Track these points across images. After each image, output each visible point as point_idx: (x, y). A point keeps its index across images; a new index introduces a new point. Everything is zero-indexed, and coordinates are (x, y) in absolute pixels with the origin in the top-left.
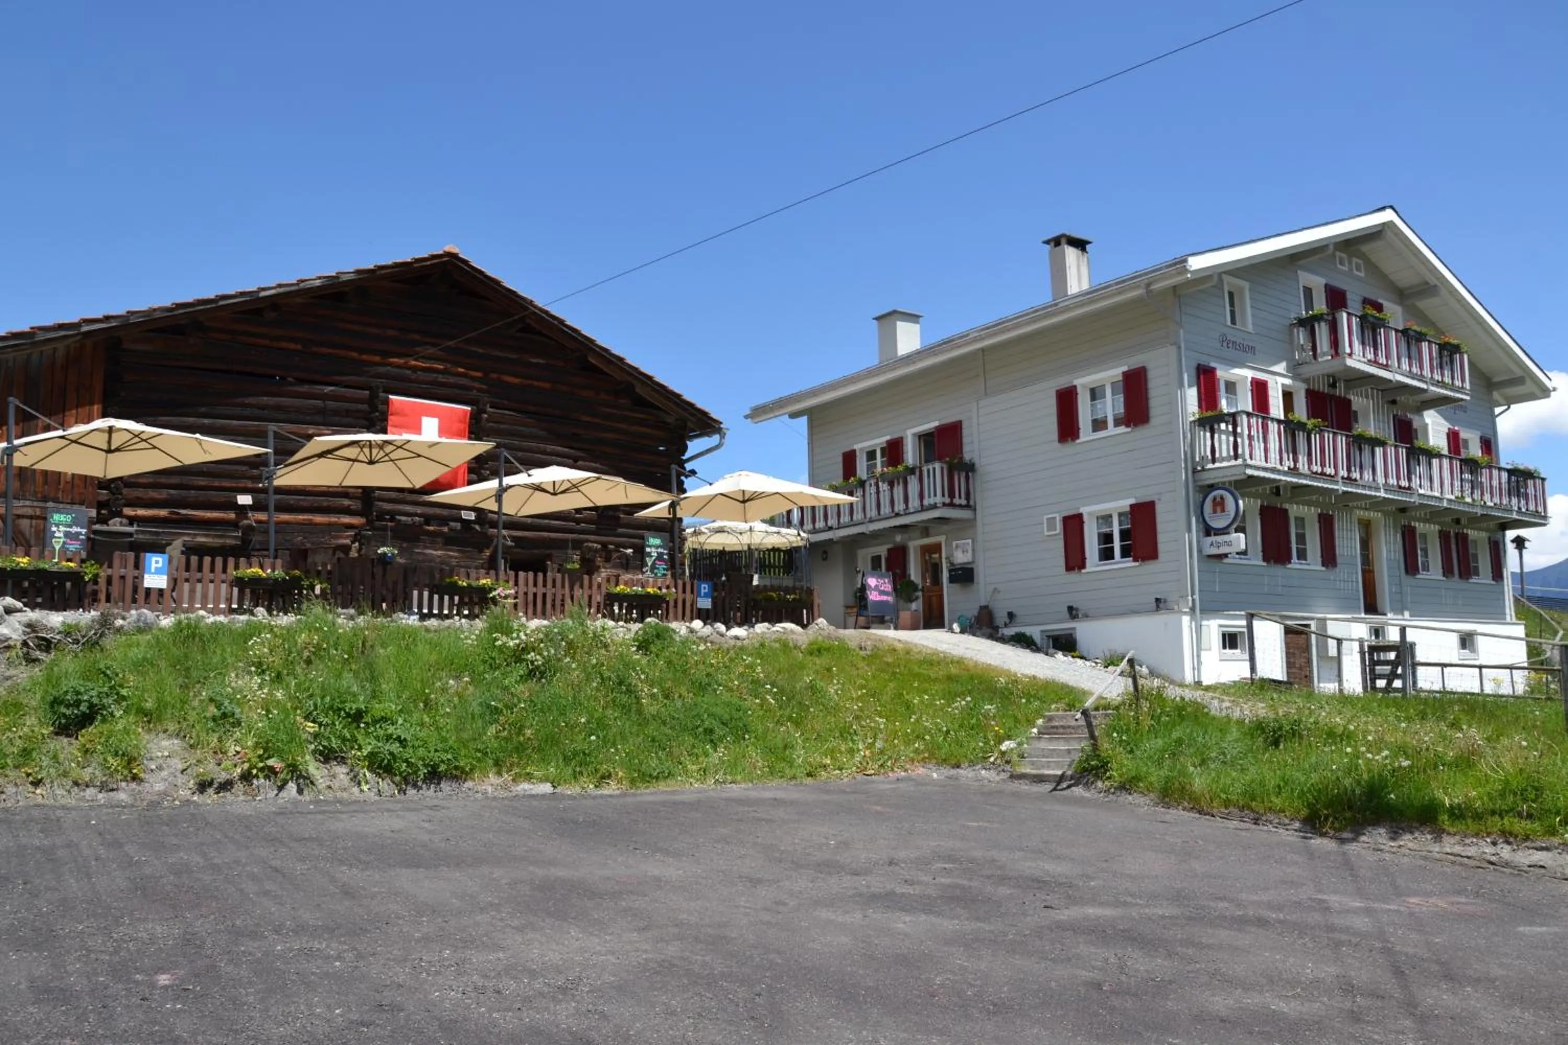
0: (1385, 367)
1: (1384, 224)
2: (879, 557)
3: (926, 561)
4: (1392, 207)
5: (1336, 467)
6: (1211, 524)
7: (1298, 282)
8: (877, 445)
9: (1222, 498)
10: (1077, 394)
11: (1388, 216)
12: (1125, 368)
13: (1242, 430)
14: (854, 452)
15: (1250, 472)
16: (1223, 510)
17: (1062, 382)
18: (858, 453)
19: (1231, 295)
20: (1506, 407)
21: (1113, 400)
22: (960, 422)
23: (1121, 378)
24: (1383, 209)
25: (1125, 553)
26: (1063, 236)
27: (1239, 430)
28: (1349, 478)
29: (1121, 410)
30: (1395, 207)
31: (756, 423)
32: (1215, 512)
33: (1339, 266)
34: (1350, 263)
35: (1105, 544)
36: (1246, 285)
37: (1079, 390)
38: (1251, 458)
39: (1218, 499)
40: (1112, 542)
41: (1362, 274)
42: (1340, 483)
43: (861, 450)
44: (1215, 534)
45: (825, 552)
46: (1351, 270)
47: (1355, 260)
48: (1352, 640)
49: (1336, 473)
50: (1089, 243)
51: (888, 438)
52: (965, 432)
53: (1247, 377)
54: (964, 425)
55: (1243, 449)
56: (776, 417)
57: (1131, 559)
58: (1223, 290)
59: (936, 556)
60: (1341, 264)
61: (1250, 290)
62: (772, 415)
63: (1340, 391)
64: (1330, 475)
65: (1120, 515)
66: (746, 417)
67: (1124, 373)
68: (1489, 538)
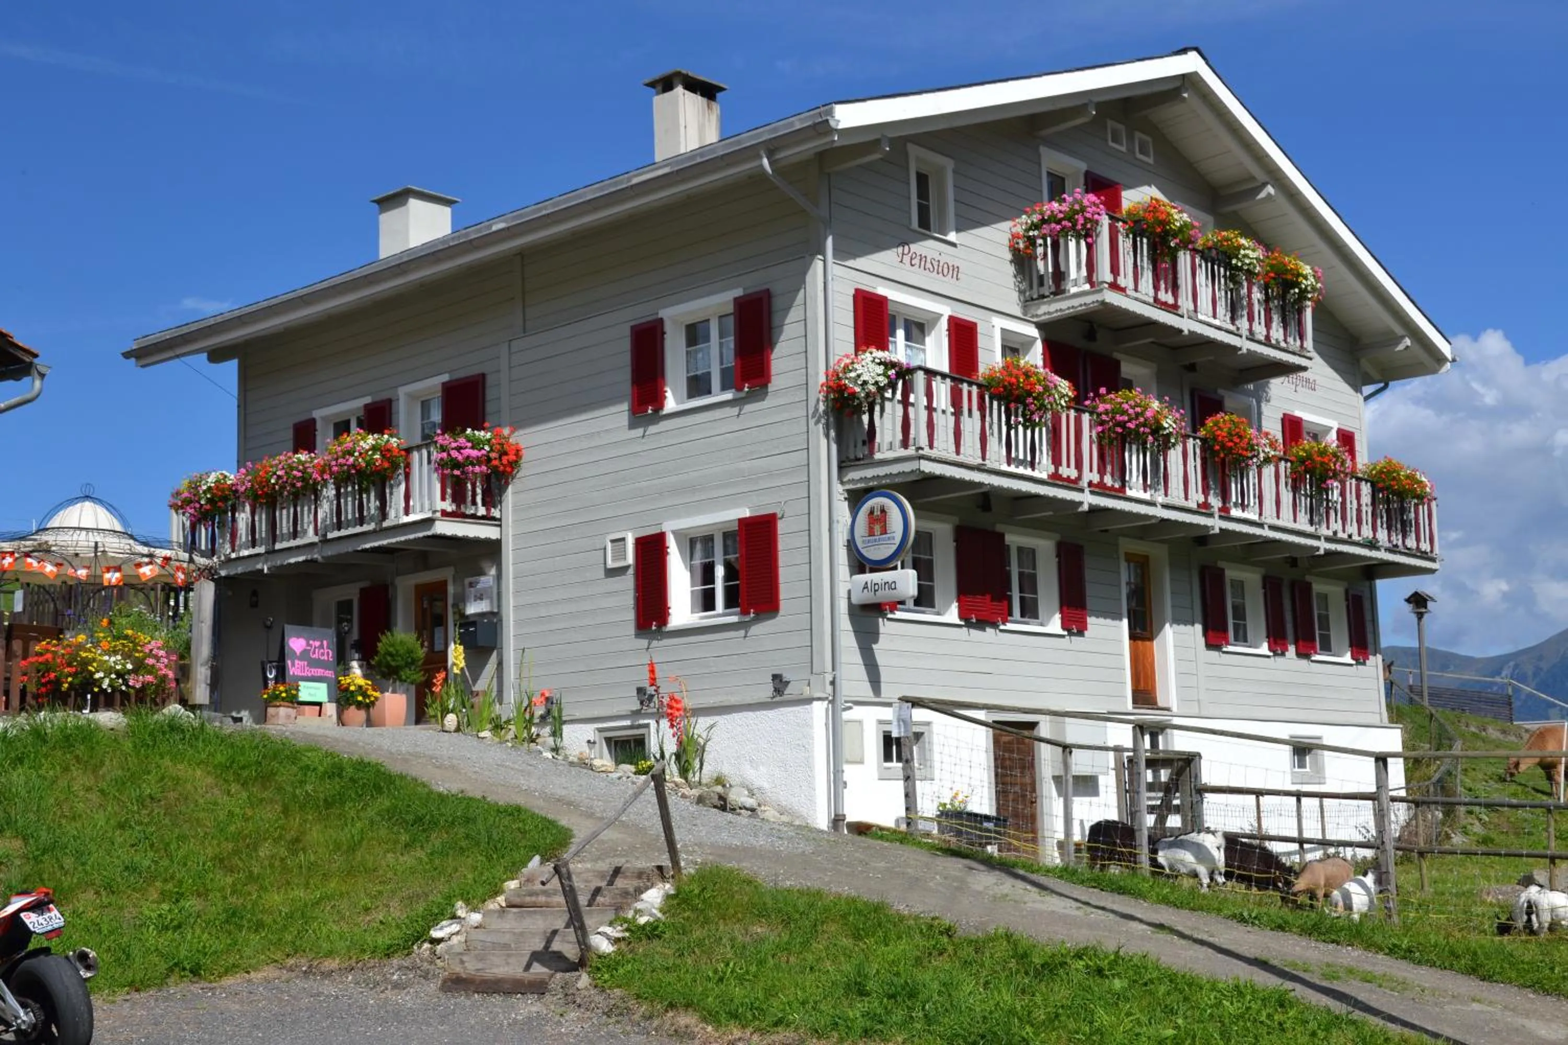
0: (1173, 308)
1: (1183, 77)
2: (349, 603)
3: (424, 611)
4: (1197, 49)
5: (1079, 466)
6: (865, 552)
7: (1040, 165)
8: (351, 412)
9: (883, 511)
10: (663, 333)
11: (1191, 63)
12: (739, 292)
13: (916, 398)
14: (313, 421)
15: (927, 467)
16: (884, 532)
17: (640, 313)
18: (319, 425)
19: (922, 180)
20: (1382, 385)
21: (721, 345)
22: (483, 376)
23: (730, 309)
24: (1184, 51)
25: (731, 602)
26: (678, 74)
27: (912, 398)
28: (1101, 485)
29: (730, 361)
30: (1201, 48)
31: (143, 366)
32: (871, 533)
33: (1111, 144)
34: (1131, 138)
35: (704, 584)
36: (949, 165)
37: (668, 327)
38: (931, 446)
39: (877, 513)
40: (713, 582)
41: (1150, 160)
42: (1087, 490)
43: (325, 419)
44: (872, 571)
45: (255, 593)
46: (1131, 151)
47: (1138, 135)
48: (1107, 749)
49: (1079, 478)
50: (721, 89)
51: (368, 400)
52: (490, 394)
53: (940, 315)
54: (490, 380)
55: (919, 432)
56: (178, 356)
57: (738, 609)
58: (907, 169)
59: (439, 604)
60: (1115, 140)
61: (954, 172)
62: (171, 354)
63: (1101, 345)
64: (1068, 479)
65: (726, 535)
66: (127, 355)
67: (736, 299)
68: (1347, 592)
